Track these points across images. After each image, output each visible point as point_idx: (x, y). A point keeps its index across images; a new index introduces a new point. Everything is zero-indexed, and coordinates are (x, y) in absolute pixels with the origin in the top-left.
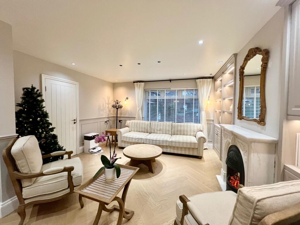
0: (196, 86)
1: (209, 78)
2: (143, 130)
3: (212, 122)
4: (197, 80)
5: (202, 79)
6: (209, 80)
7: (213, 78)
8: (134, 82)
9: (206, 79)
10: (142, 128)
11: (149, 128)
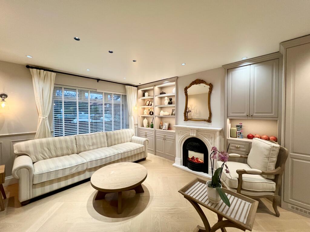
2: (65, 152)
3: (136, 126)
4: (126, 86)
5: (130, 86)
8: (28, 67)
10: (62, 148)
11: (75, 146)
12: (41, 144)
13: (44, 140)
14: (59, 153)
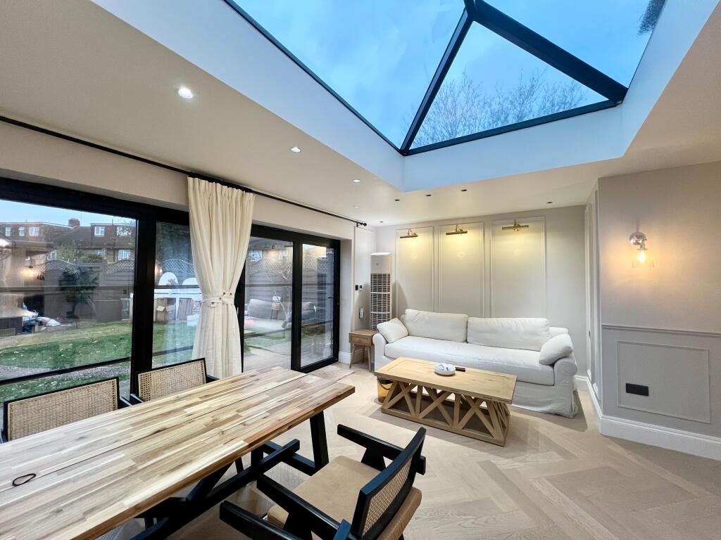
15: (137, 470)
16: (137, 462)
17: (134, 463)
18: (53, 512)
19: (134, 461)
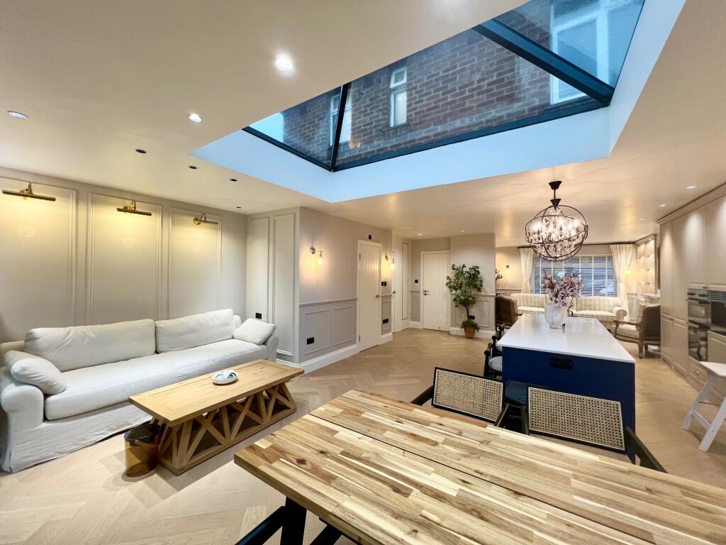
0: (610, 251)
1: (629, 243)
2: (537, 305)
3: (635, 297)
4: (611, 246)
5: (618, 245)
6: (628, 246)
7: (633, 243)
8: (519, 248)
9: (624, 245)
10: (535, 302)
12: (523, 297)
13: (525, 294)
14: (533, 305)
15: (575, 473)
16: (569, 479)
17: (572, 480)
18: (654, 494)
19: (570, 482)
